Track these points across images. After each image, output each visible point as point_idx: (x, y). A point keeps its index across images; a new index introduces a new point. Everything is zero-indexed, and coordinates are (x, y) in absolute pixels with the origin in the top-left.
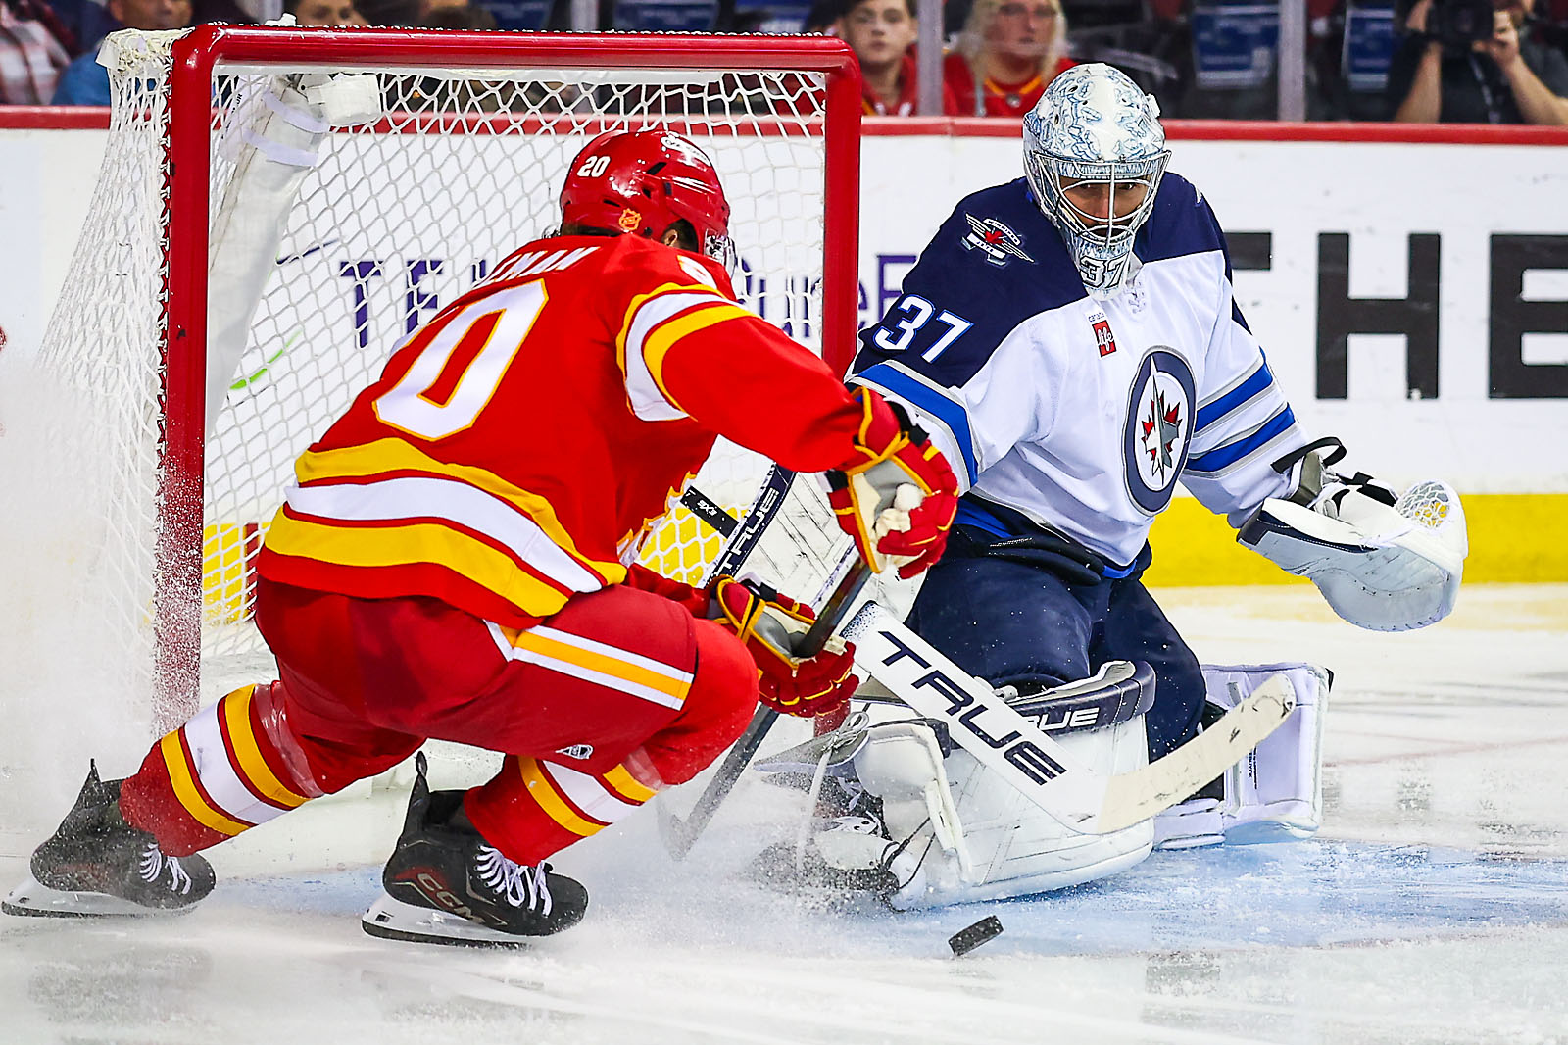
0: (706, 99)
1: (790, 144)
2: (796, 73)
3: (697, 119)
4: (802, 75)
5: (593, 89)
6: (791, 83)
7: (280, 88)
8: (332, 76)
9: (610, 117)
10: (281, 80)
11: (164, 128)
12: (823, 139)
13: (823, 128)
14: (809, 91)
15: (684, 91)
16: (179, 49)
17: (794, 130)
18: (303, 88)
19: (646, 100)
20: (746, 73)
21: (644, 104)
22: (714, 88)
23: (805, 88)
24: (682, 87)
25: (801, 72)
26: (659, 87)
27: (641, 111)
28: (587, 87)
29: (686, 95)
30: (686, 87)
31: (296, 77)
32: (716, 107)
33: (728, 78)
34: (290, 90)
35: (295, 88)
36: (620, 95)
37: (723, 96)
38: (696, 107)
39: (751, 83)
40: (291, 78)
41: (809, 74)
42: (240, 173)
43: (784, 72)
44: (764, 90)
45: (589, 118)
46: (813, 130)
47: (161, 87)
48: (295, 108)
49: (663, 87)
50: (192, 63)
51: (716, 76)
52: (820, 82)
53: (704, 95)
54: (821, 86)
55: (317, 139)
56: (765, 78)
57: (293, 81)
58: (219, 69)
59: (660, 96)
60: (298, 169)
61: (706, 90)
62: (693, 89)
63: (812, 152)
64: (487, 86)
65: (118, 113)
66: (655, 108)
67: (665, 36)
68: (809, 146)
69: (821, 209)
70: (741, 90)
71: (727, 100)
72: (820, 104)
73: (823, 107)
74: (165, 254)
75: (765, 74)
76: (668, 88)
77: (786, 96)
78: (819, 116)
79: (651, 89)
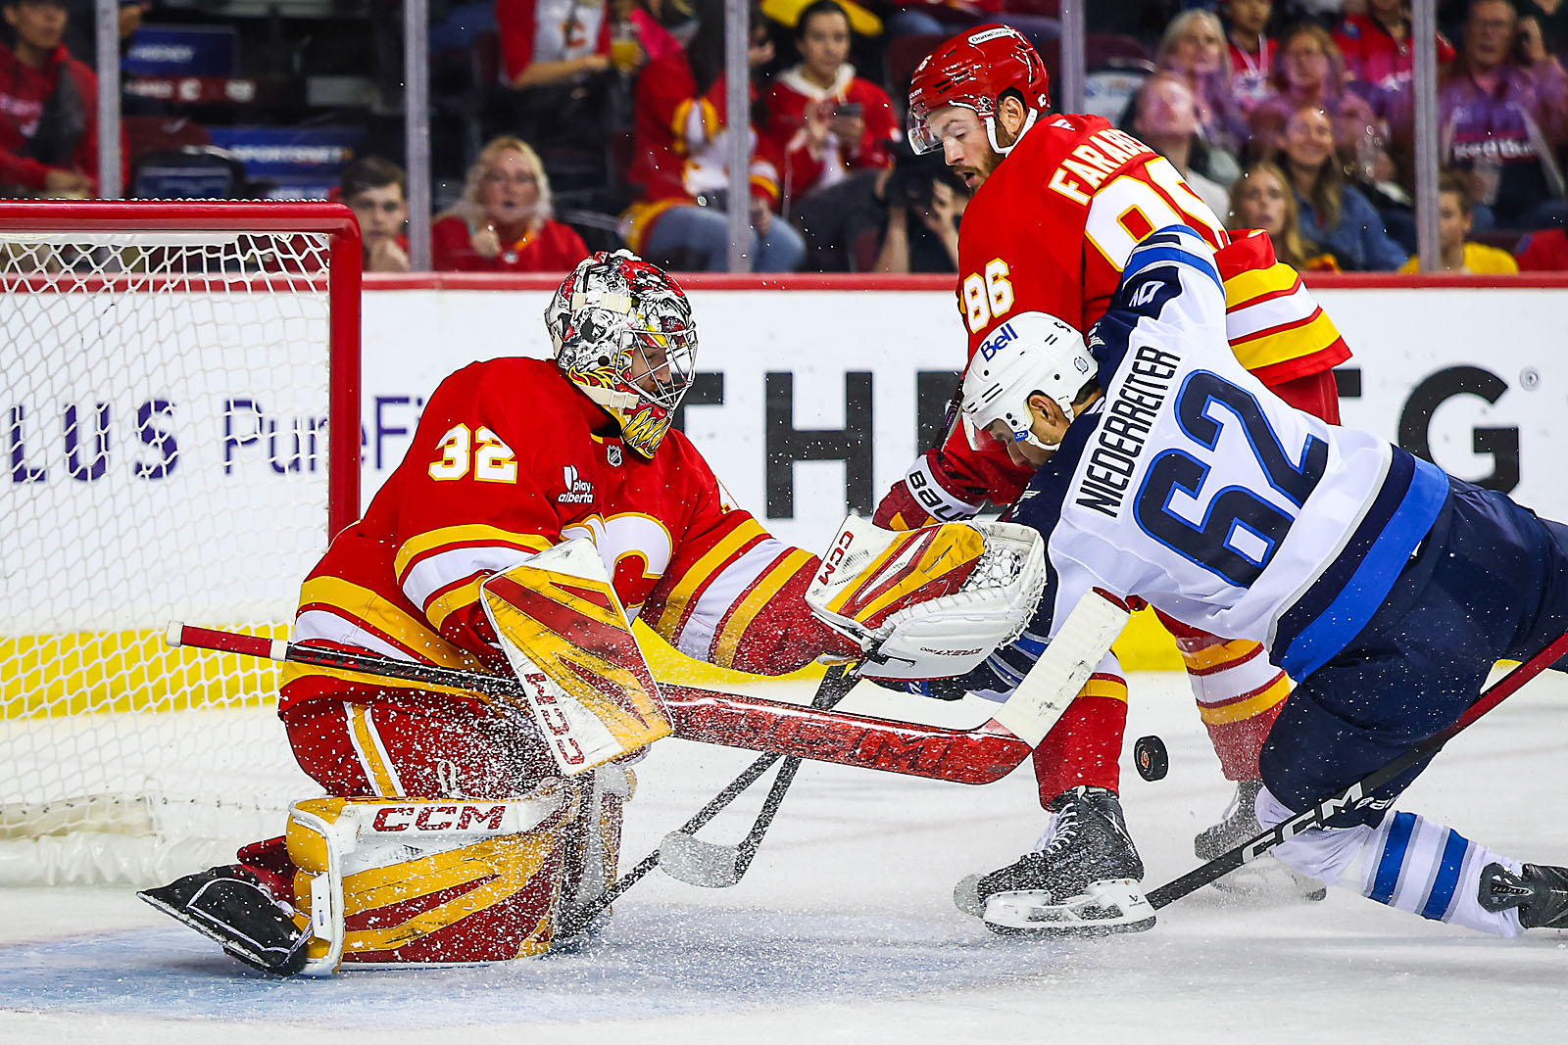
0: (223, 258)
1: (298, 298)
2: (303, 234)
3: (215, 277)
4: (309, 237)
5: (121, 250)
6: (298, 244)
9: (136, 276)
12: (328, 294)
13: (328, 284)
14: (315, 251)
15: (203, 251)
17: (302, 286)
19: (169, 259)
20: (259, 235)
21: (167, 263)
22: (230, 249)
23: (311, 248)
24: (201, 247)
25: (308, 234)
26: (181, 248)
27: (164, 269)
28: (116, 248)
29: (205, 255)
30: (204, 248)
32: (233, 266)
33: (243, 240)
36: (146, 255)
37: (238, 256)
38: (214, 266)
39: (263, 243)
41: (313, 235)
43: (293, 234)
44: (275, 250)
45: (117, 277)
46: (320, 286)
49: (184, 248)
51: (232, 238)
52: (324, 242)
53: (221, 255)
54: (326, 246)
56: (275, 239)
59: (181, 255)
61: (222, 250)
62: (211, 249)
63: (318, 307)
64: (25, 248)
66: (177, 267)
68: (316, 300)
69: (327, 356)
70: (254, 250)
71: (242, 259)
72: (325, 262)
73: (328, 264)
75: (275, 236)
76: (189, 249)
77: (294, 256)
78: (324, 273)
79: (173, 250)
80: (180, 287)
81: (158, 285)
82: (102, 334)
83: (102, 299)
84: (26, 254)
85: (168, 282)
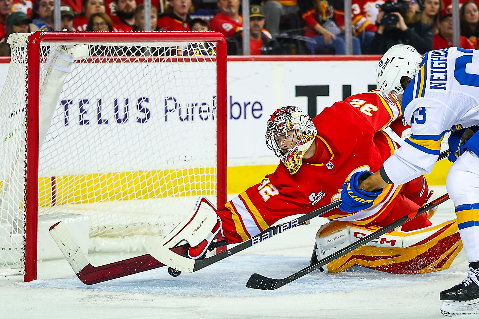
1: (207, 64)
2: (208, 42)
3: (180, 57)
4: (210, 43)
5: (150, 48)
7: (60, 49)
8: (75, 45)
9: (155, 57)
10: (60, 47)
11: (26, 61)
12: (216, 62)
13: (216, 59)
16: (30, 38)
17: (208, 60)
18: (66, 49)
19: (165, 51)
20: (194, 43)
21: (165, 52)
24: (175, 47)
25: (209, 42)
26: (169, 47)
27: (163, 54)
28: (148, 47)
29: (177, 49)
30: (176, 47)
31: (65, 46)
34: (62, 49)
35: (64, 49)
36: (158, 50)
40: (63, 46)
42: (48, 74)
44: (199, 48)
45: (149, 57)
46: (214, 60)
47: (25, 50)
48: (64, 55)
49: (170, 47)
50: (34, 42)
52: (215, 44)
54: (215, 46)
55: (70, 64)
57: (63, 47)
58: (42, 44)
59: (169, 50)
60: (65, 73)
61: (182, 48)
62: (179, 47)
63: (213, 65)
64: (120, 48)
65: (13, 57)
66: (168, 54)
67: (170, 32)
69: (216, 82)
74: (27, 97)
75: (199, 43)
76: (171, 47)
79: (167, 48)
80: (169, 60)
81: (161, 60)
82: (145, 75)
83: (144, 64)
84: (119, 50)
85: (165, 58)
